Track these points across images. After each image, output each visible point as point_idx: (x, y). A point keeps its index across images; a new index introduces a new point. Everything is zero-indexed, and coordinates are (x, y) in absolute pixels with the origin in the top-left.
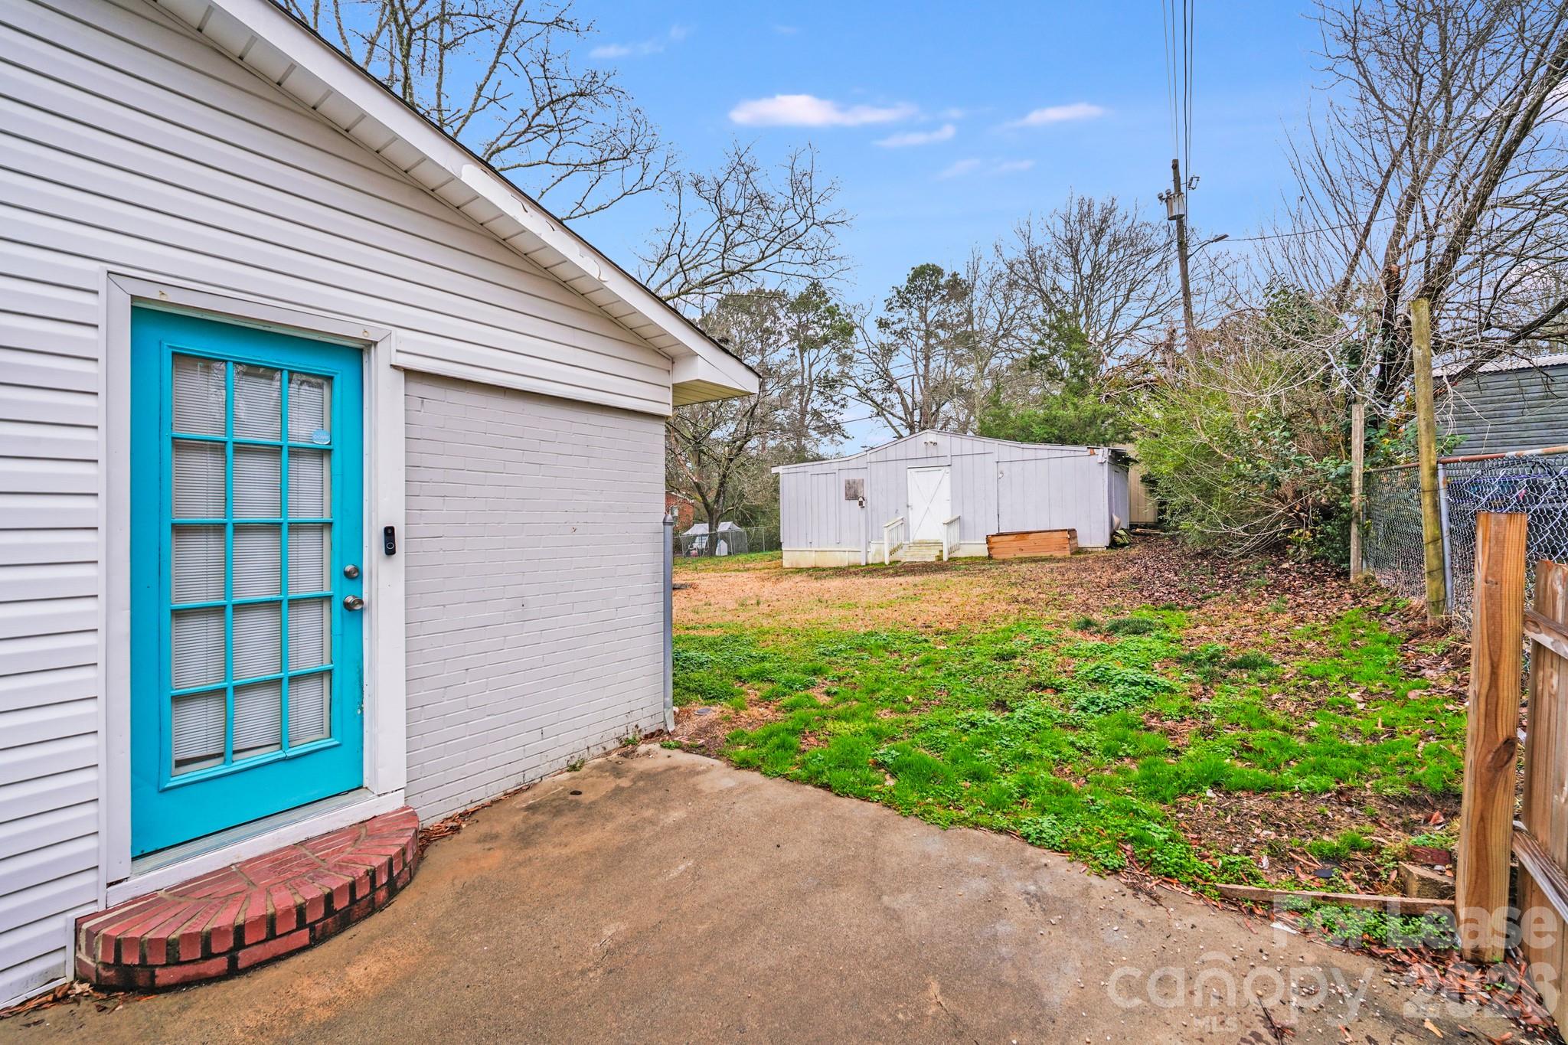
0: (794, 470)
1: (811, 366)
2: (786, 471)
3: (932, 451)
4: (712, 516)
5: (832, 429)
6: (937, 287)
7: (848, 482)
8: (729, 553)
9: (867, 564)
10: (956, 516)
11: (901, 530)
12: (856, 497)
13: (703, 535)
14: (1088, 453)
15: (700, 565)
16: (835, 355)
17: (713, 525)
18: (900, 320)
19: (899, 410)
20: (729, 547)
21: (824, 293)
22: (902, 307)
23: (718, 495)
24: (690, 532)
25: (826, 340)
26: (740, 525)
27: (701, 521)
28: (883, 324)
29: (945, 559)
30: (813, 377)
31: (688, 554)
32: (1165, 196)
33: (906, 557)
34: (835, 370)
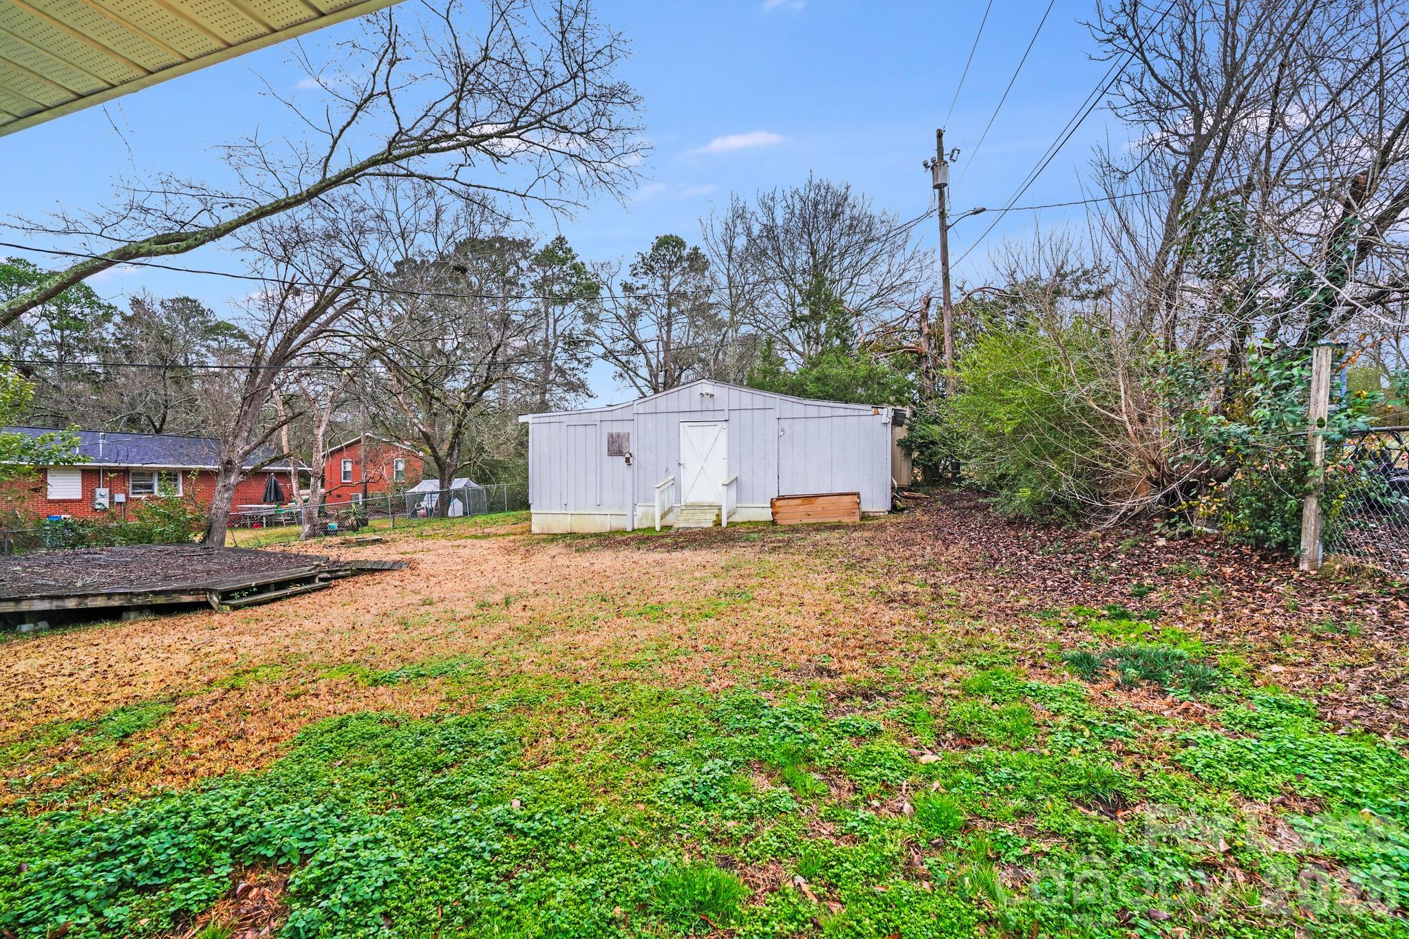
0: (547, 420)
1: (556, 321)
2: (536, 420)
3: (708, 404)
4: (444, 472)
5: (577, 387)
6: (680, 259)
7: (611, 436)
8: (465, 514)
9: (634, 530)
10: (733, 477)
11: (672, 491)
12: (620, 453)
13: (432, 493)
14: (872, 412)
15: (427, 529)
16: (581, 314)
17: (445, 480)
18: (644, 287)
19: (644, 372)
20: (464, 505)
21: (570, 250)
22: (646, 273)
23: (452, 448)
24: (416, 489)
25: (570, 298)
26: (478, 482)
27: (429, 476)
28: (627, 288)
29: (724, 524)
30: (558, 333)
31: (414, 514)
32: (930, 164)
33: (679, 522)
34: (580, 327)
